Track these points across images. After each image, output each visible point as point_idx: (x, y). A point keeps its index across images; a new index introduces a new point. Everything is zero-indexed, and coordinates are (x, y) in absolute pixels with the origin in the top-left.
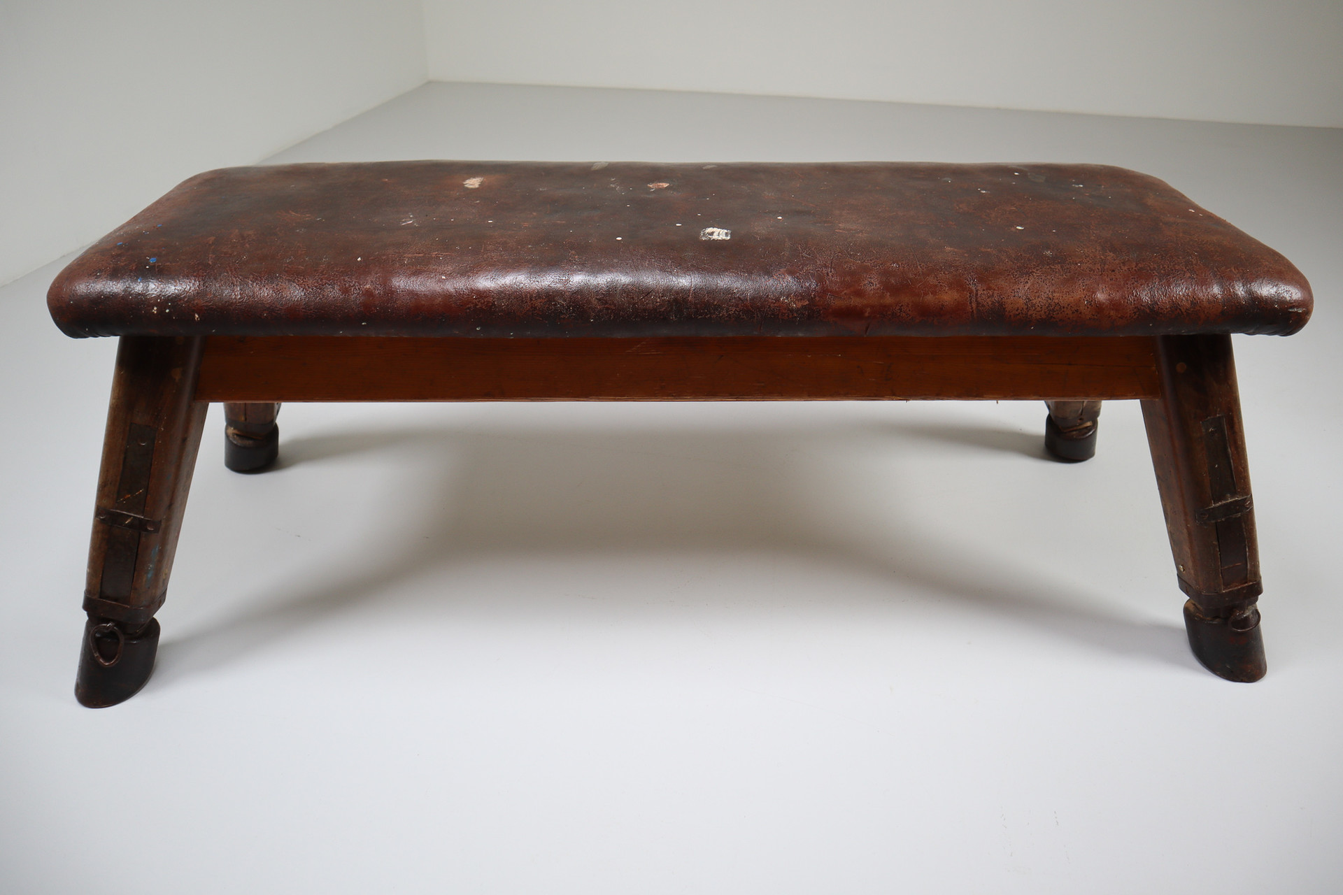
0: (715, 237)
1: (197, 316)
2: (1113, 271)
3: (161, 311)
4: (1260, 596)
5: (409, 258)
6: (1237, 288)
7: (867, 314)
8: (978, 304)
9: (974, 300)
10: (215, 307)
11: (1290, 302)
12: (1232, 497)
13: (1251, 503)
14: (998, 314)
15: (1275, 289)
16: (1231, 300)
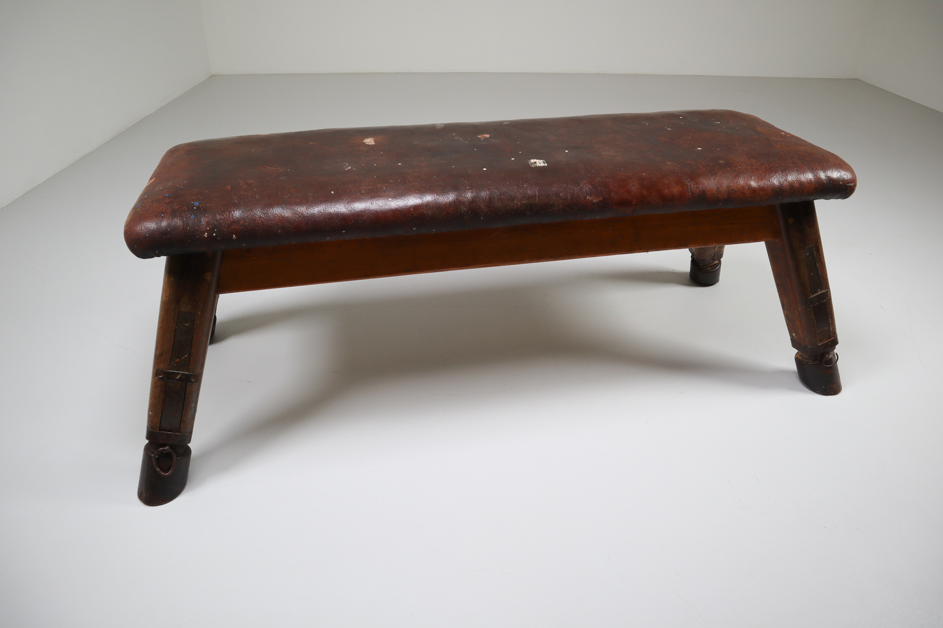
0: (538, 165)
1: (234, 236)
2: (758, 169)
3: (210, 236)
4: (836, 346)
5: (364, 189)
6: (821, 174)
7: (634, 203)
8: (692, 192)
9: (689, 190)
10: (246, 229)
11: (847, 180)
12: (821, 291)
13: (830, 294)
14: (703, 197)
15: (839, 173)
16: (818, 180)
